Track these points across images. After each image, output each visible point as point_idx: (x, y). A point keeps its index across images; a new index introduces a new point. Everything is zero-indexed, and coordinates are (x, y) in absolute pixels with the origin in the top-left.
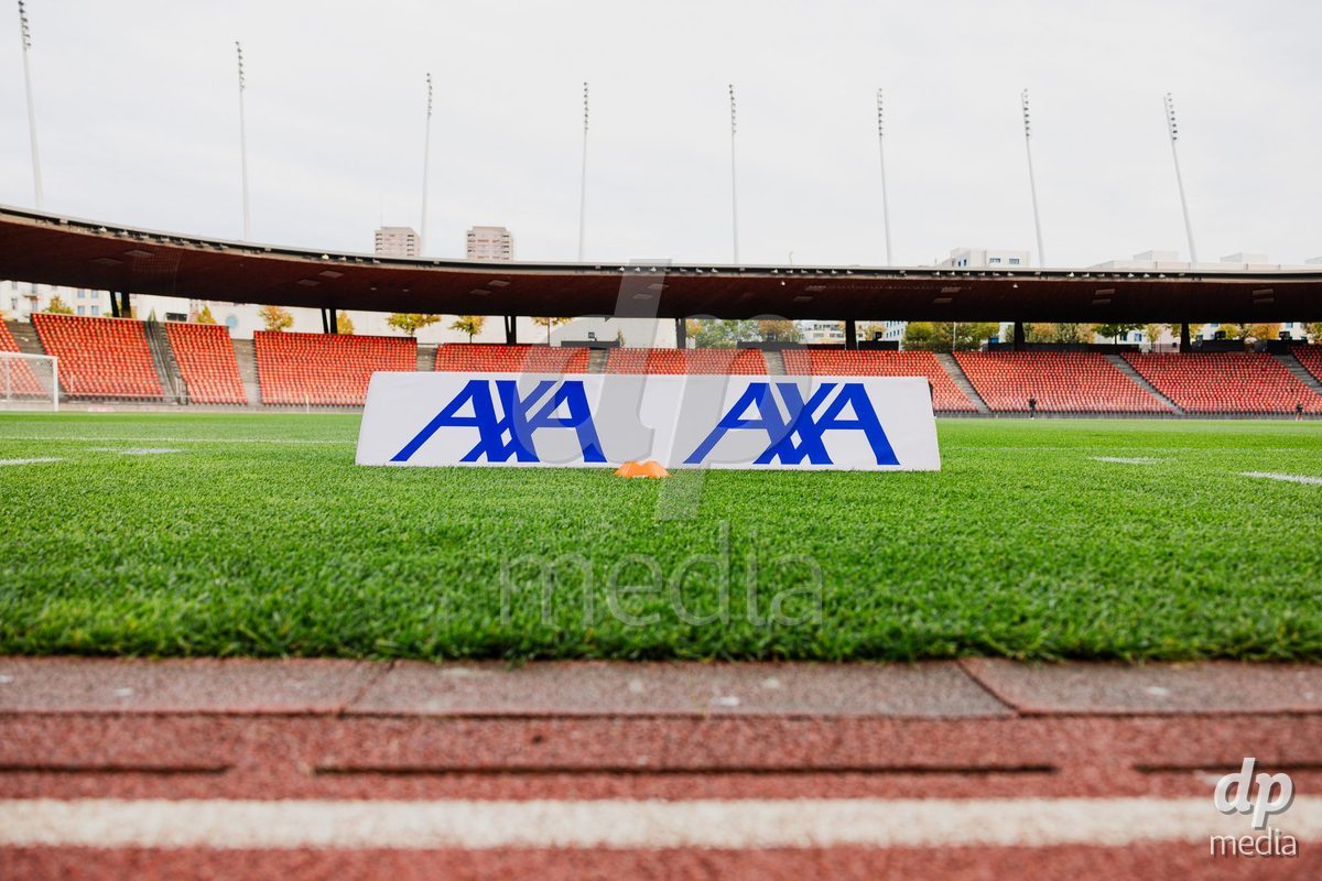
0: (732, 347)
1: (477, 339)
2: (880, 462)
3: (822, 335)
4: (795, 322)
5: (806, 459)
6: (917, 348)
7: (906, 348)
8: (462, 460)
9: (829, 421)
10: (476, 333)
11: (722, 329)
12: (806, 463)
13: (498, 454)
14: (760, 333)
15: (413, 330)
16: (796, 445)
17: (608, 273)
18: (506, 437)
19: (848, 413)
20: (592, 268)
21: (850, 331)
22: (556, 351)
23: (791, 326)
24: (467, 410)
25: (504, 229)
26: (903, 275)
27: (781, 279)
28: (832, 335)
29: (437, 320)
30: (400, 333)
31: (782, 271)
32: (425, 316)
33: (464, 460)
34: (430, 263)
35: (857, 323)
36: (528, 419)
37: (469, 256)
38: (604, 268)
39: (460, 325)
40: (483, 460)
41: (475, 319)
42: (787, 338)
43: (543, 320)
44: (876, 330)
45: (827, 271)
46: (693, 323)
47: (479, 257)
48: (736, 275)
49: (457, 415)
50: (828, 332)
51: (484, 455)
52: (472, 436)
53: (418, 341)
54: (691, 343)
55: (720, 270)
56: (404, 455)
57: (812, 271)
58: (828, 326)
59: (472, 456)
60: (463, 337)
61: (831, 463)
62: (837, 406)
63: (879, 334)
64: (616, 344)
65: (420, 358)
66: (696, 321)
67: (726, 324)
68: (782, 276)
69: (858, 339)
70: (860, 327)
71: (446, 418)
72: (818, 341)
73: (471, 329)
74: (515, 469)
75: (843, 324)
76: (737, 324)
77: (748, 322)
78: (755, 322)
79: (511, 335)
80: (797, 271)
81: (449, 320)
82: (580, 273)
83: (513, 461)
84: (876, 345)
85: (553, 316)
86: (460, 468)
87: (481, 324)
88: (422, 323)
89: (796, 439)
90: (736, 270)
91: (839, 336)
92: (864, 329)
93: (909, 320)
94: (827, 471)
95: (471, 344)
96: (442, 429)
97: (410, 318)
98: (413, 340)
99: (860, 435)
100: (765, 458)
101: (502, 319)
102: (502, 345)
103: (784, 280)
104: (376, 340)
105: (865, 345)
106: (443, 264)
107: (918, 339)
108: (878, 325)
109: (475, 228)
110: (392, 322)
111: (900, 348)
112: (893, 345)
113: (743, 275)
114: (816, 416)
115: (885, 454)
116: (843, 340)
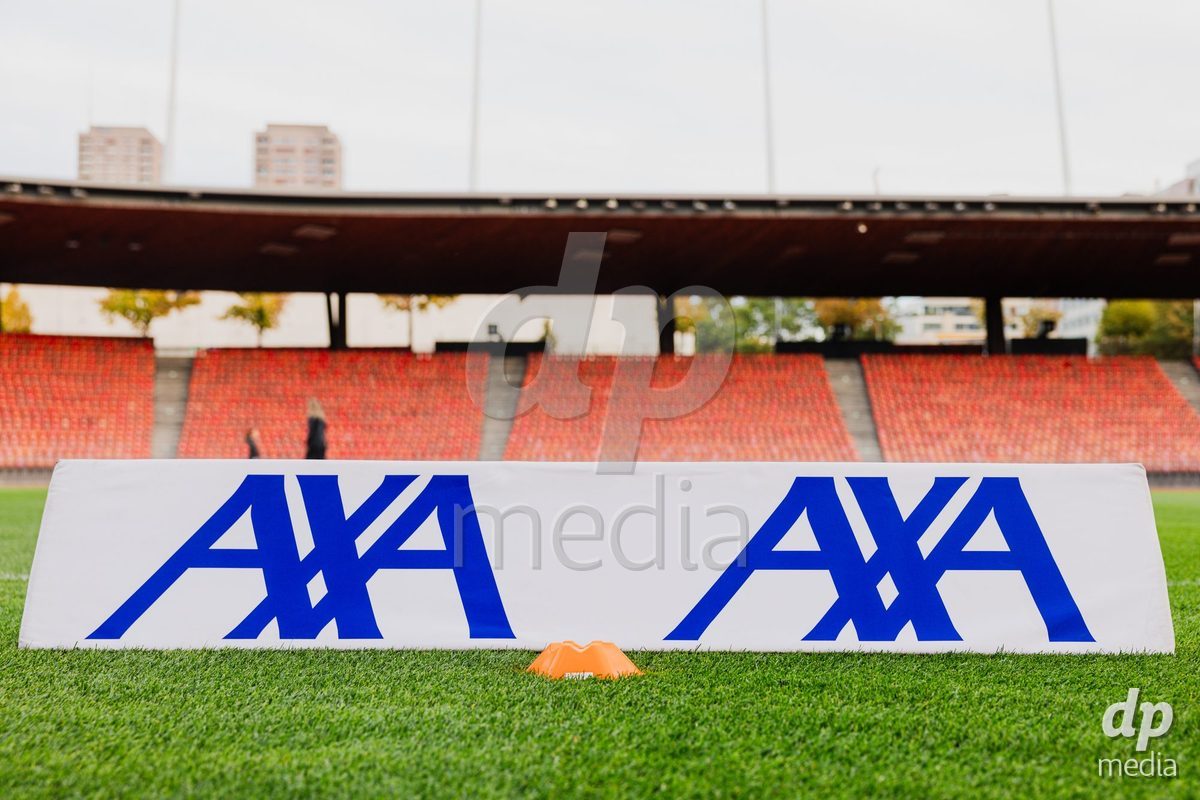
0: (765, 350)
1: (272, 339)
2: (1055, 634)
3: (936, 326)
4: (886, 302)
5: (908, 631)
6: (1125, 351)
7: (1104, 350)
8: (229, 637)
9: (953, 554)
10: (269, 326)
11: (746, 316)
12: (907, 639)
13: (300, 621)
14: (821, 323)
15: (147, 322)
16: (887, 602)
17: (524, 212)
18: (317, 589)
19: (989, 537)
20: (494, 202)
21: (994, 320)
22: (424, 361)
23: (879, 310)
24: (241, 535)
25: (324, 129)
26: (1093, 211)
27: (857, 222)
28: (959, 327)
29: (195, 302)
30: (123, 328)
31: (859, 204)
32: (171, 296)
33: (231, 636)
34: (182, 196)
35: (1008, 304)
36: (361, 552)
37: (259, 179)
38: (516, 202)
39: (238, 312)
40: (270, 636)
41: (267, 300)
42: (872, 332)
43: (400, 300)
44: (1045, 316)
45: (947, 205)
46: (689, 305)
47: (279, 181)
48: (770, 213)
49: (221, 544)
50: (949, 321)
51: (273, 627)
52: (249, 587)
53: (158, 343)
54: (685, 343)
55: (742, 203)
56: (114, 627)
57: (917, 205)
58: (950, 309)
59: (249, 628)
60: (245, 335)
61: (957, 637)
62: (968, 523)
63: (1050, 325)
64: (539, 347)
65: (162, 375)
66: (695, 301)
67: (753, 306)
68: (860, 214)
69: (1010, 334)
70: (1013, 310)
71: (199, 552)
72: (931, 338)
73: (261, 319)
74: (333, 656)
75: (978, 304)
76: (773, 305)
77: (795, 302)
78: (810, 304)
79: (338, 330)
80: (889, 205)
81: (218, 301)
82: (470, 212)
83: (329, 636)
84: (1043, 346)
85: (419, 292)
86: (225, 654)
87: (279, 307)
88: (164, 308)
89: (888, 591)
90: (772, 204)
91: (972, 327)
92: (1021, 314)
93: (1109, 294)
94: (950, 654)
95: (260, 349)
96: (191, 573)
97: (142, 298)
98: (147, 343)
99: (1013, 581)
100: (827, 628)
101: (318, 299)
102: (320, 350)
103: (865, 221)
104: (76, 342)
105: (1023, 347)
106: (207, 197)
107: (1125, 333)
108: (1047, 306)
109: (270, 127)
110: (108, 306)
111: (1092, 351)
112: (1078, 346)
113: (785, 214)
114: (927, 543)
115: (1064, 620)
116: (979, 336)
